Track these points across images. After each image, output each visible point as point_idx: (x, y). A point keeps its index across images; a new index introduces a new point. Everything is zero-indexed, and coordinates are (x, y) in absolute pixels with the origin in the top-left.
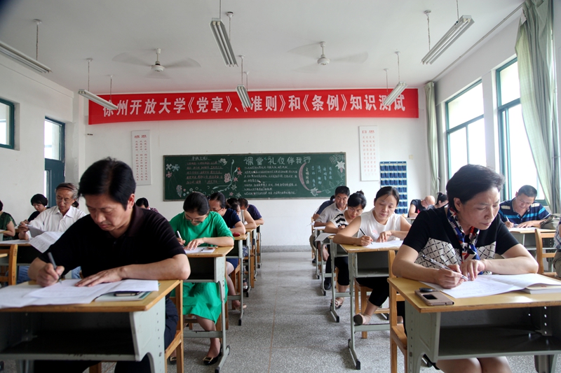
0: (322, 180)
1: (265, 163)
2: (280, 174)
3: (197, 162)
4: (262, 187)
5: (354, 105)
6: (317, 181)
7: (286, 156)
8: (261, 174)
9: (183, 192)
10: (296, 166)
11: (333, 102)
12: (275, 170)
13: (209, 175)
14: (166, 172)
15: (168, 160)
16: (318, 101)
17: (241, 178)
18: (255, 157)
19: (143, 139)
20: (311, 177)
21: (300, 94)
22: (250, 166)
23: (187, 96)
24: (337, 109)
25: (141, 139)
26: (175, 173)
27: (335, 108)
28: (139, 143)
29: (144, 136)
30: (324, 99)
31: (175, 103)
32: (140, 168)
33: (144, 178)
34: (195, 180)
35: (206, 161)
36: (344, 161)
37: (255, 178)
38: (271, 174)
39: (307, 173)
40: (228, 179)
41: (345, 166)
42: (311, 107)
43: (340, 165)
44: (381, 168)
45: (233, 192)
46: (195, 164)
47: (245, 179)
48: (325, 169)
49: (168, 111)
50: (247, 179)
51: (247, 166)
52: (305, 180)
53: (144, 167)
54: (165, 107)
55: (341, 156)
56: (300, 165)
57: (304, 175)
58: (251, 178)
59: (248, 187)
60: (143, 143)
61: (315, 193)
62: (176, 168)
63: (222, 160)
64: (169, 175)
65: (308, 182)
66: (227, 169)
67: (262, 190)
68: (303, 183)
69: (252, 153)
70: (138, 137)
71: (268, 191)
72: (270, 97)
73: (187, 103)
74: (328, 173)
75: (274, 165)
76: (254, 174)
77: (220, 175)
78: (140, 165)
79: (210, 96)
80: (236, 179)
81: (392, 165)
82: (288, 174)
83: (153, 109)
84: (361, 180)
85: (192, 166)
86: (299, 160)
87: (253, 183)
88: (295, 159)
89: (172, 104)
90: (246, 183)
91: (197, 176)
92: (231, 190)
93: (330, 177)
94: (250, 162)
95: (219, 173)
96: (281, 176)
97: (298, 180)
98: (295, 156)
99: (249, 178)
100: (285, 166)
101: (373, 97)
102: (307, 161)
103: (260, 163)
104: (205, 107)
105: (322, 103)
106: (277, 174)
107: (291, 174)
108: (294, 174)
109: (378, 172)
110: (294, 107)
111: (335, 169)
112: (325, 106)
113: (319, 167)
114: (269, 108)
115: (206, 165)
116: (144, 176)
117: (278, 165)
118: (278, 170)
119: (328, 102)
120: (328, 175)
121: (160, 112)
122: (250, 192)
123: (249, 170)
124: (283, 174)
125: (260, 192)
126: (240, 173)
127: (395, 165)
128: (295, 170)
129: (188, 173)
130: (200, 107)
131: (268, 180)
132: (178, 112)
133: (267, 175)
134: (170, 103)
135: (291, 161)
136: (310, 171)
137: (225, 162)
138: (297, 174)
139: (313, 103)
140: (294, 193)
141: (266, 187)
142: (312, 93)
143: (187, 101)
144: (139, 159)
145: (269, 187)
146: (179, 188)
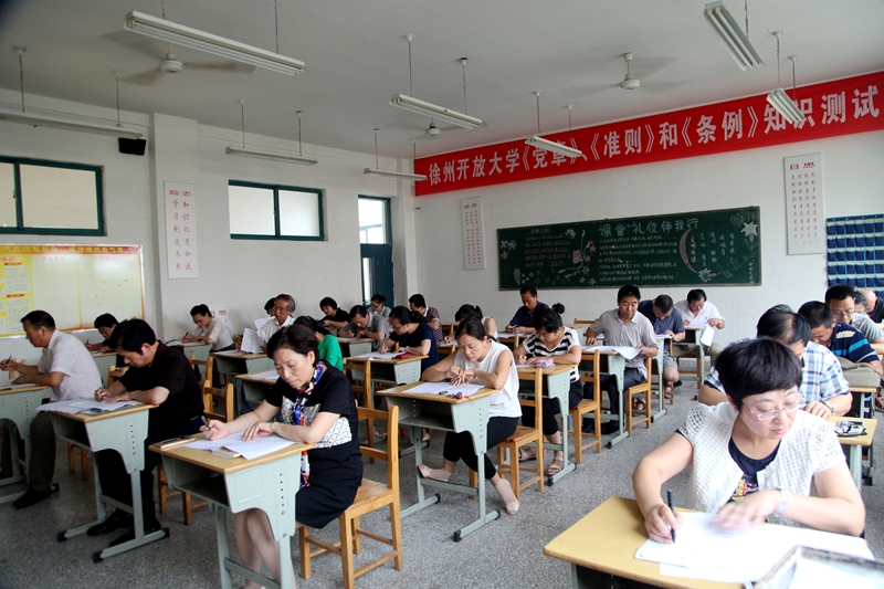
0: (718, 255)
1: (629, 233)
2: (651, 248)
3: (537, 235)
4: (624, 269)
5: (771, 124)
6: (709, 257)
7: (659, 219)
8: (623, 250)
9: (522, 278)
10: (675, 235)
11: (733, 124)
12: (643, 242)
13: (552, 254)
14: (501, 251)
15: (503, 234)
16: (707, 125)
17: (595, 256)
18: (614, 223)
19: (474, 209)
20: (700, 251)
21: (676, 118)
22: (607, 238)
23: (520, 145)
24: (740, 136)
25: (471, 209)
26: (512, 252)
27: (736, 133)
28: (469, 215)
29: (474, 205)
30: (717, 121)
31: (507, 157)
32: (471, 247)
33: (477, 260)
34: (536, 262)
35: (549, 234)
36: (757, 222)
37: (614, 256)
38: (637, 249)
39: (693, 246)
40: (577, 258)
41: (758, 230)
42: (694, 136)
43: (749, 229)
44: (829, 231)
45: (585, 276)
46: (534, 239)
47: (600, 258)
48: (722, 238)
49: (500, 171)
50: (603, 257)
51: (603, 238)
52: (690, 256)
53: (476, 246)
54: (496, 165)
55: (752, 214)
56: (681, 232)
57: (689, 249)
58: (609, 256)
59: (605, 270)
60: (474, 214)
61: (706, 276)
62: (512, 245)
63: (568, 231)
64: (505, 255)
65: (694, 260)
66: (576, 244)
67: (624, 273)
68: (686, 261)
69: (610, 217)
70: (468, 206)
71: (633, 276)
72: (632, 131)
73: (521, 156)
74: (728, 244)
75: (641, 235)
76: (613, 250)
77: (566, 254)
78: (471, 243)
80: (588, 259)
81: (852, 222)
82: (663, 248)
83: (482, 169)
84: (788, 253)
85: (532, 242)
86: (679, 225)
87: (611, 264)
88: (673, 224)
89: (504, 158)
90: (602, 264)
91: (538, 255)
92: (581, 275)
93: (732, 251)
94: (607, 232)
95: (566, 250)
96: (653, 251)
97: (678, 257)
98: (672, 218)
99: (606, 257)
100: (657, 235)
102: (693, 225)
103: (620, 233)
104: (543, 159)
105: (714, 128)
106: (645, 249)
107: (667, 248)
108: (672, 248)
109: (823, 237)
110: (668, 142)
111: (741, 236)
112: (719, 133)
113: (713, 235)
114: (630, 148)
115: (549, 240)
116: (476, 258)
117: (647, 234)
118: (648, 242)
119: (724, 125)
120: (728, 247)
121: (491, 173)
122: (608, 276)
123: (605, 244)
124: (656, 248)
125: (621, 276)
126: (593, 249)
127: (858, 222)
128: (673, 241)
129: (527, 252)
130: (538, 160)
131: (633, 259)
132: (512, 171)
133: (632, 250)
134: (500, 159)
135: (667, 227)
136: (698, 241)
137: (572, 233)
138: (677, 248)
139: (698, 131)
140: (672, 277)
141: (631, 270)
142: (696, 114)
143: (521, 153)
144: (471, 236)
145: (635, 270)
146: (517, 272)
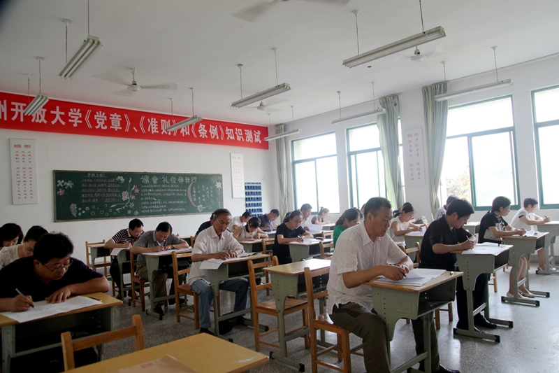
0: (206, 196)
1: (160, 182)
2: (173, 192)
3: (93, 178)
4: (157, 205)
5: (229, 136)
6: (202, 198)
7: (177, 176)
8: (156, 192)
9: (78, 211)
10: (185, 185)
11: (214, 131)
12: (168, 188)
13: (106, 193)
14: (57, 189)
15: (59, 175)
16: (203, 129)
17: (138, 196)
18: (151, 175)
19: (27, 150)
20: (198, 195)
22: (146, 184)
23: (83, 108)
24: (218, 138)
25: (23, 149)
26: (68, 191)
27: (216, 136)
28: (20, 154)
29: (27, 146)
30: (207, 128)
31: (70, 114)
32: (22, 183)
33: (29, 196)
34: (92, 199)
35: (103, 178)
36: (221, 182)
37: (151, 196)
38: (165, 192)
39: (194, 192)
40: (125, 196)
41: (222, 185)
42: (198, 134)
43: (218, 185)
44: (246, 188)
45: (131, 209)
46: (91, 181)
47: (142, 197)
48: (207, 188)
49: (63, 123)
50: (144, 197)
51: (144, 184)
52: (193, 198)
53: (28, 183)
54: (58, 117)
55: (219, 177)
56: (189, 184)
57: (192, 193)
58: (148, 196)
59: (144, 205)
60: (27, 154)
61: (200, 209)
62: (69, 184)
63: (119, 177)
64: (61, 192)
65: (195, 199)
66: (124, 187)
67: (158, 207)
68: (191, 200)
69: (148, 171)
70: (19, 146)
71: (163, 209)
72: (165, 121)
73: (84, 115)
74: (210, 192)
75: (167, 184)
76: (150, 192)
77: (117, 193)
78: (22, 180)
79: (108, 111)
80: (133, 197)
81: (252, 185)
82: (179, 192)
83: (43, 117)
84: (232, 197)
85: (88, 183)
86: (188, 180)
87: (149, 201)
88: (184, 179)
89: (67, 114)
90: (143, 201)
91: (94, 193)
92: (129, 208)
93: (212, 195)
94: (146, 180)
95: (117, 191)
96: (174, 194)
97: (188, 200)
98: (184, 176)
99: (146, 196)
100: (176, 184)
101: (241, 130)
102: (194, 181)
103: (155, 182)
104: (103, 123)
105: (206, 131)
106: (170, 192)
107: (181, 192)
108: (184, 193)
109: (243, 191)
110: (185, 133)
111: (215, 188)
112: (208, 134)
113: (203, 187)
114: (164, 131)
115: (103, 183)
116: (28, 193)
117: (171, 183)
118: (171, 188)
119: (210, 131)
120: (210, 193)
121: (53, 122)
122: (147, 209)
123: (145, 188)
124: (176, 192)
125: (156, 209)
126: (137, 191)
127: (254, 185)
128: (184, 189)
129: (83, 190)
130: (98, 122)
131: (163, 198)
132: (75, 125)
133: (162, 193)
134: (63, 113)
135: (181, 180)
136: (197, 190)
137: (122, 179)
138: (187, 193)
139: (199, 131)
140: (184, 209)
141: (161, 205)
143: (84, 113)
144: (21, 173)
145: (164, 205)
146: (73, 207)
